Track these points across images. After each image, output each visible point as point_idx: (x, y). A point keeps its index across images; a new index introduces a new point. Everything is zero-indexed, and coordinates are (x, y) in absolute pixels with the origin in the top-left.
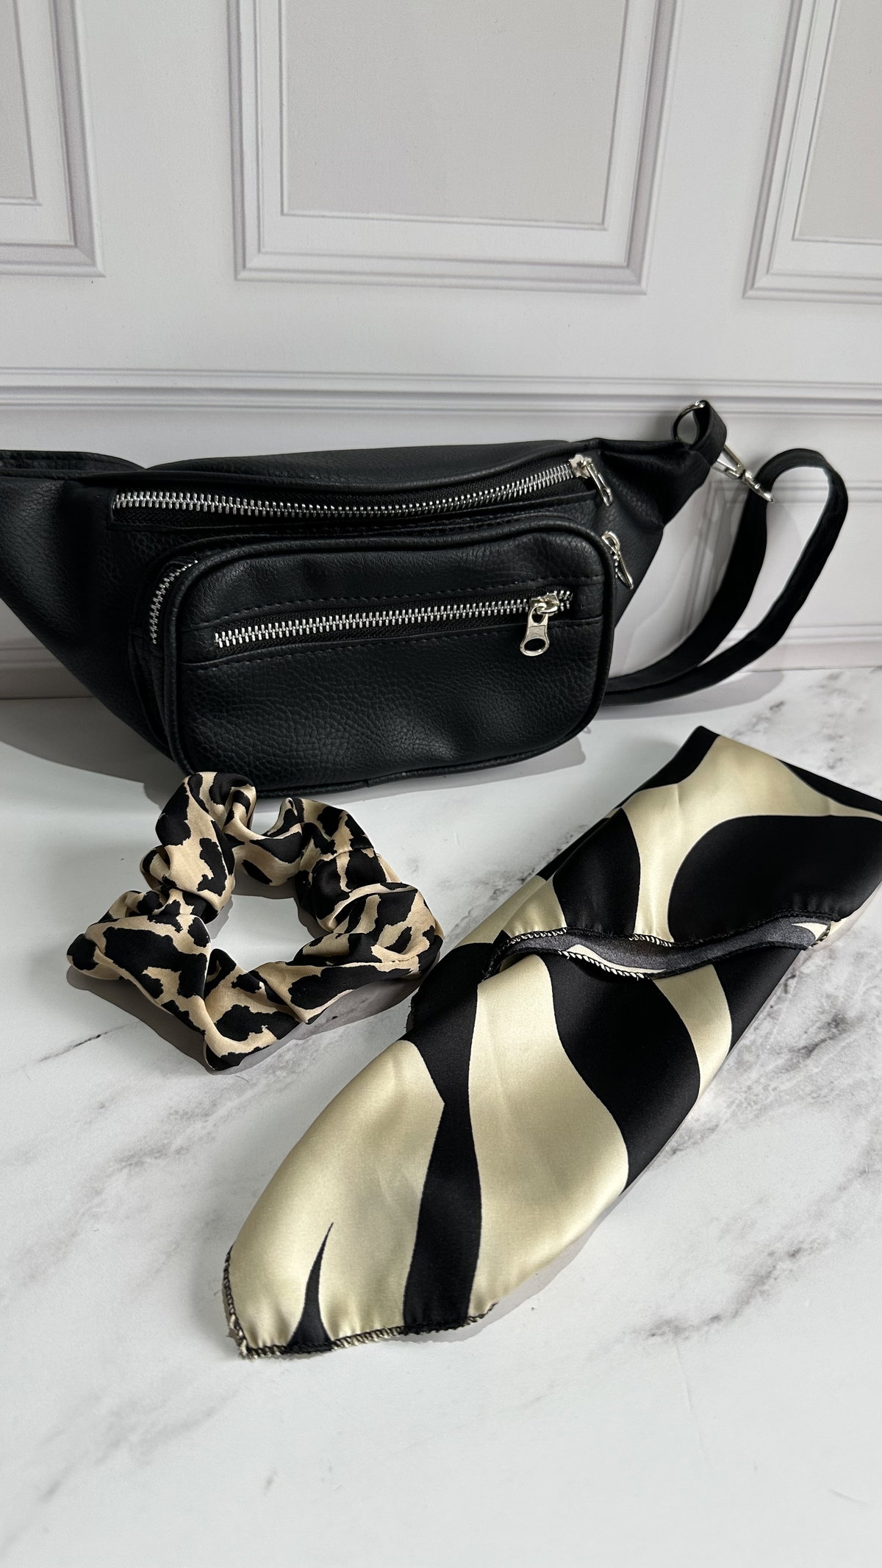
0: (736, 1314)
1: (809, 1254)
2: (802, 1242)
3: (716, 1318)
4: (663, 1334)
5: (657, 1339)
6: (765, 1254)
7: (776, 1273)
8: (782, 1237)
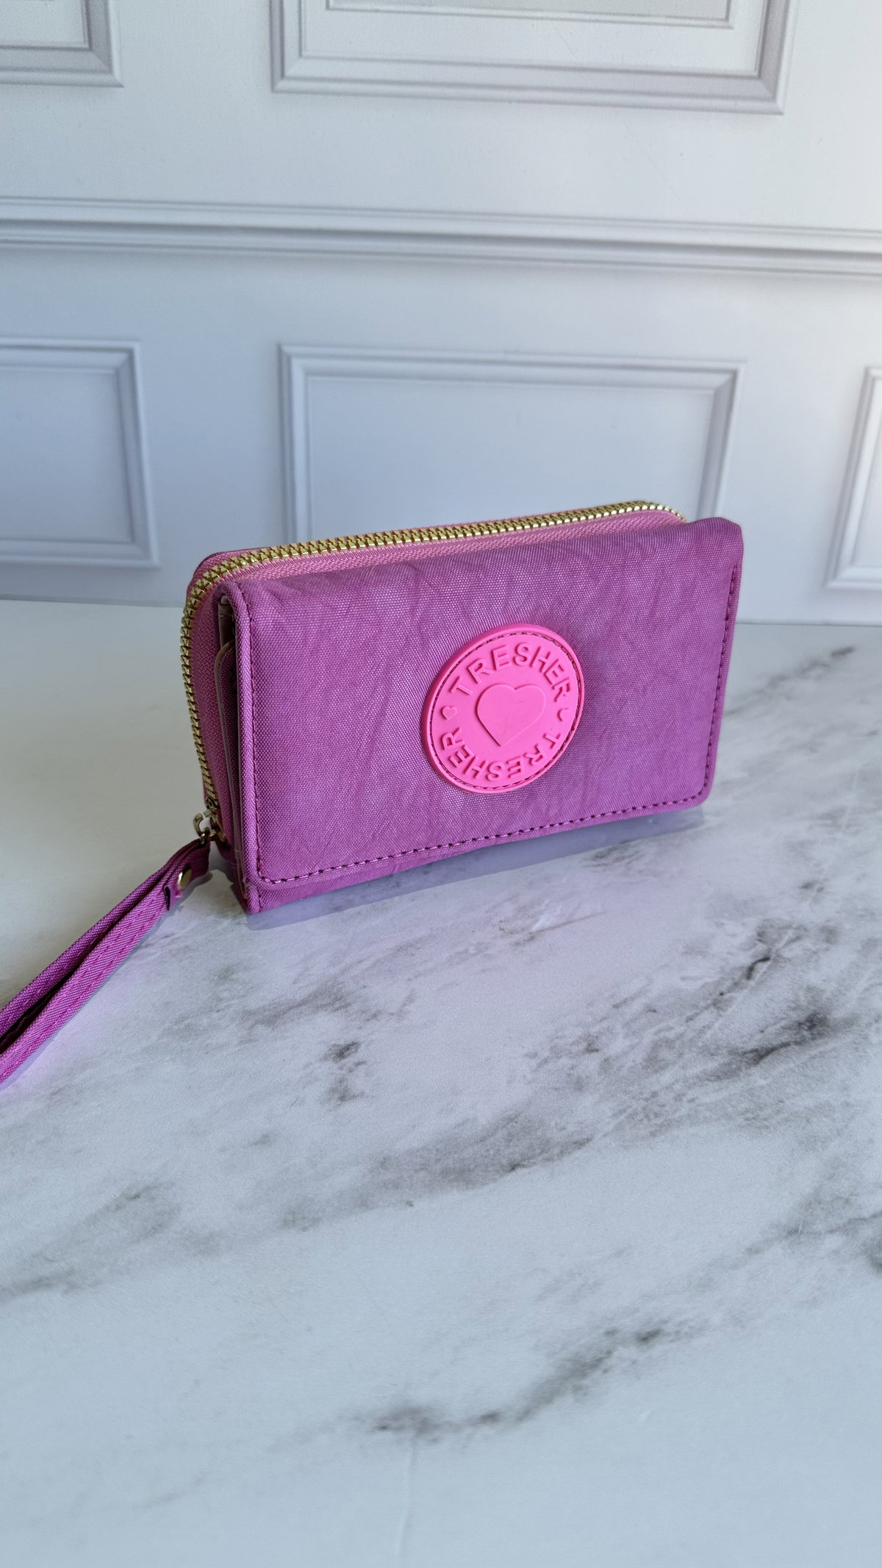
0: (525, 1414)
1: (672, 1341)
2: (666, 1322)
3: (491, 1418)
4: (399, 1429)
5: (388, 1435)
6: (602, 1331)
7: (608, 1362)
8: (637, 1310)
